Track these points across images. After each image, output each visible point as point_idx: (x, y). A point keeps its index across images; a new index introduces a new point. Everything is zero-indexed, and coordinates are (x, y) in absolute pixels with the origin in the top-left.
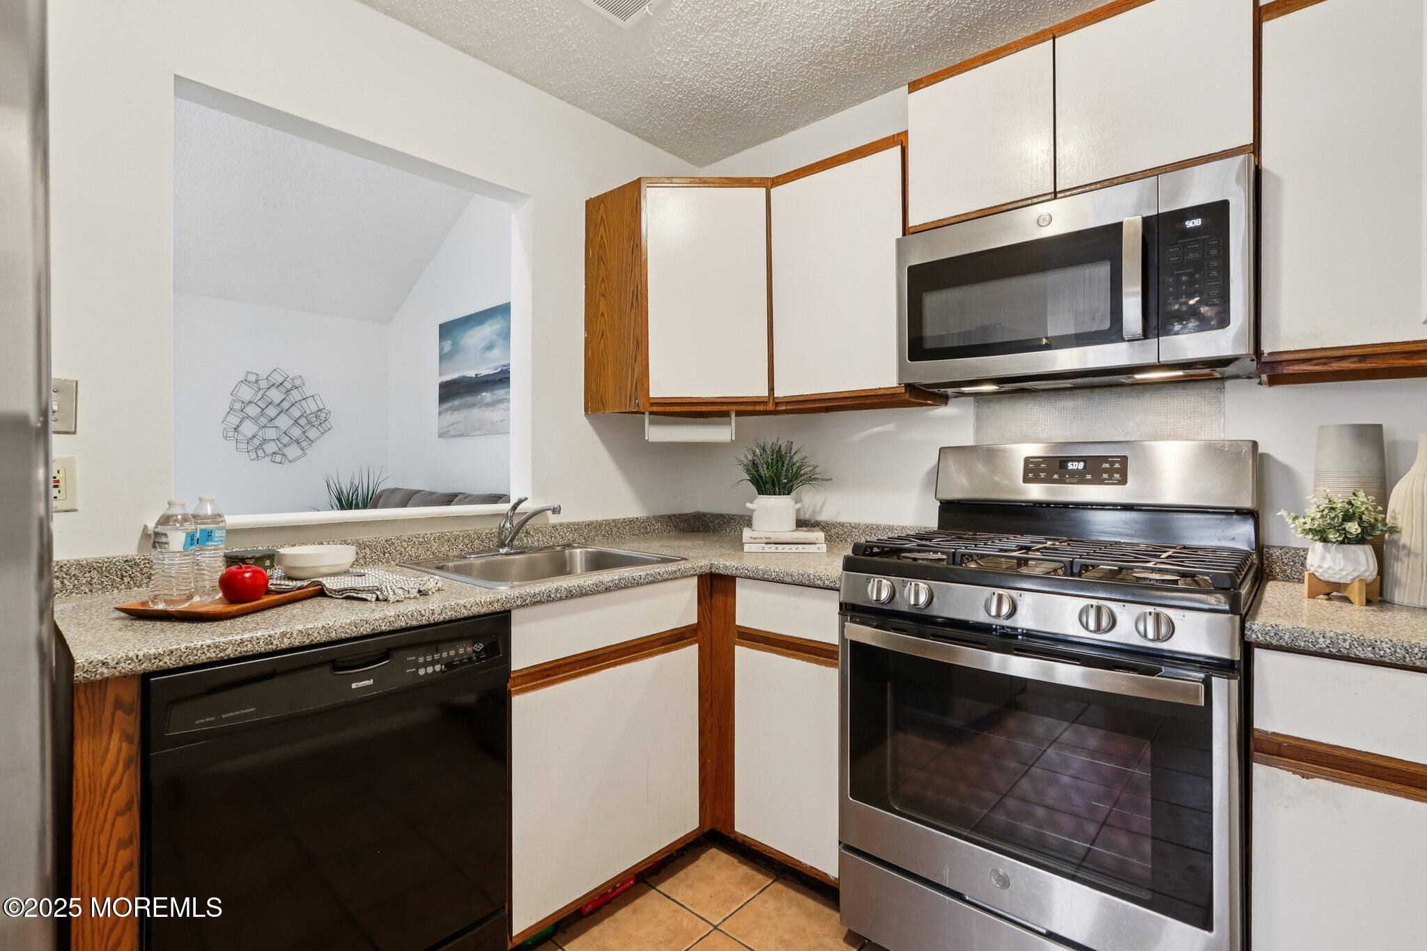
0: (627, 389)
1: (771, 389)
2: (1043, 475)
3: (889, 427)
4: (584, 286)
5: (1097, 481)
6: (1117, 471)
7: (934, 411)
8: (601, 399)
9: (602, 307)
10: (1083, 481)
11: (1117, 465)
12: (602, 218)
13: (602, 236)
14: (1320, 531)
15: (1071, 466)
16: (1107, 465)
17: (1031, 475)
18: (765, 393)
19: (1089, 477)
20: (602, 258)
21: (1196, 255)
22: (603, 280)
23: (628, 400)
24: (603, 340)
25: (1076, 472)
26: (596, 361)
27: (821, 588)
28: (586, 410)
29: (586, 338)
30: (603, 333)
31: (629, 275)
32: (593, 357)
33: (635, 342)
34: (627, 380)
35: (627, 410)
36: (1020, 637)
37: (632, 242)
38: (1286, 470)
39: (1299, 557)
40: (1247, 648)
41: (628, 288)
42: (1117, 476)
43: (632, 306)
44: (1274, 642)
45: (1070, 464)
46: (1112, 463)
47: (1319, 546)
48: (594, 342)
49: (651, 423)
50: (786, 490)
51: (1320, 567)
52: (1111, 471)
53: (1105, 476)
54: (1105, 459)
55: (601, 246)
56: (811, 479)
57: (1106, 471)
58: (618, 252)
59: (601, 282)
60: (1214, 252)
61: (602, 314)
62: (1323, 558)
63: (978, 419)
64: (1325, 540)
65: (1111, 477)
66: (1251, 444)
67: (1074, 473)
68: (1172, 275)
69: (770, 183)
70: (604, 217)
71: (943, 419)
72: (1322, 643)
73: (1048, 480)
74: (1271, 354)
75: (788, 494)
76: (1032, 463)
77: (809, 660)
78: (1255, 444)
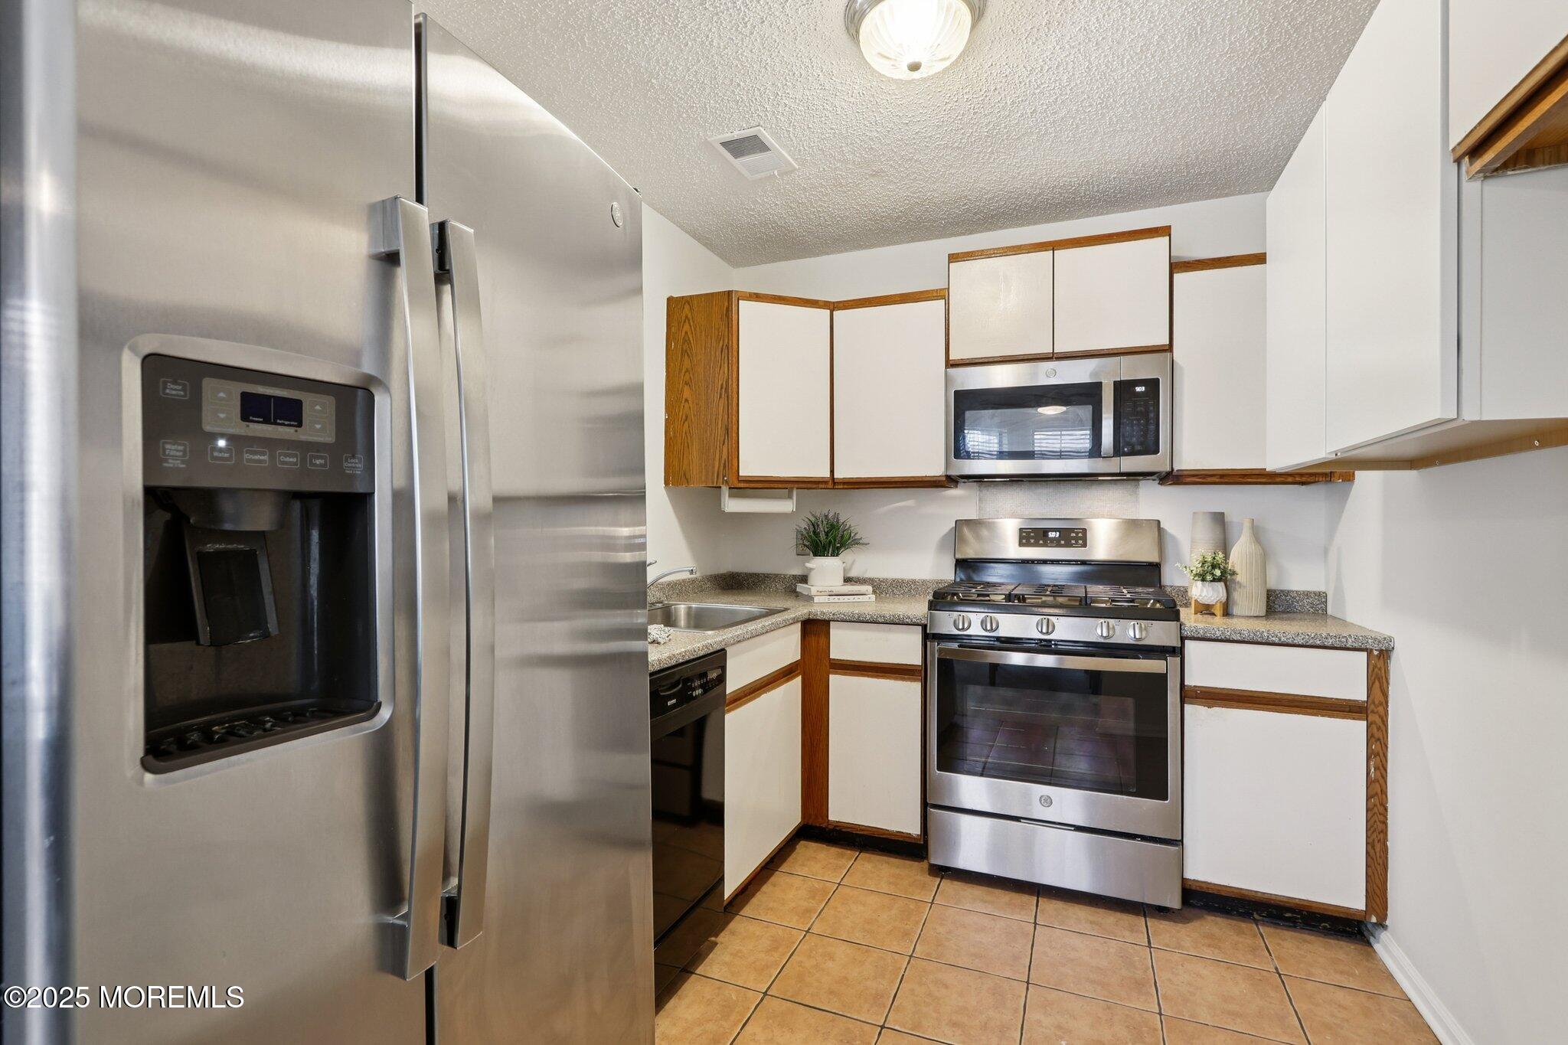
0: (714, 467)
1: (832, 472)
2: (1032, 541)
3: (910, 503)
4: (665, 374)
5: (1068, 545)
6: (1080, 538)
7: (947, 492)
8: (685, 475)
9: (687, 394)
10: (1059, 545)
11: (1080, 535)
12: (687, 317)
13: (686, 333)
14: (1201, 575)
15: (1052, 535)
16: (1074, 535)
17: (1024, 541)
18: (828, 475)
19: (1063, 542)
20: (686, 351)
21: (1142, 409)
22: (687, 371)
23: (716, 477)
24: (686, 423)
25: (1054, 539)
26: (679, 441)
27: (910, 625)
28: (667, 483)
29: (666, 420)
30: (687, 417)
31: (717, 370)
32: (675, 436)
33: (724, 428)
34: (714, 459)
35: (715, 485)
36: (1053, 646)
37: (721, 342)
38: (1173, 537)
39: (1184, 592)
40: (1183, 639)
41: (716, 381)
42: (1080, 542)
43: (720, 397)
44: (1195, 636)
45: (1050, 533)
46: (1077, 533)
47: (1199, 583)
48: (676, 423)
49: (730, 496)
50: (836, 553)
51: (1200, 596)
52: (1077, 539)
53: (1073, 542)
54: (1072, 530)
55: (686, 341)
56: (857, 542)
57: (1073, 538)
58: (705, 349)
59: (685, 372)
60: (1152, 408)
61: (686, 400)
62: (1202, 590)
63: (980, 500)
64: (1203, 580)
65: (1077, 543)
66: (1157, 522)
67: (1053, 540)
68: (1128, 419)
69: (833, 307)
70: (689, 316)
71: (954, 498)
72: (1218, 634)
73: (1036, 544)
74: (1178, 471)
75: (837, 556)
76: (1024, 532)
77: (896, 679)
78: (1159, 522)
